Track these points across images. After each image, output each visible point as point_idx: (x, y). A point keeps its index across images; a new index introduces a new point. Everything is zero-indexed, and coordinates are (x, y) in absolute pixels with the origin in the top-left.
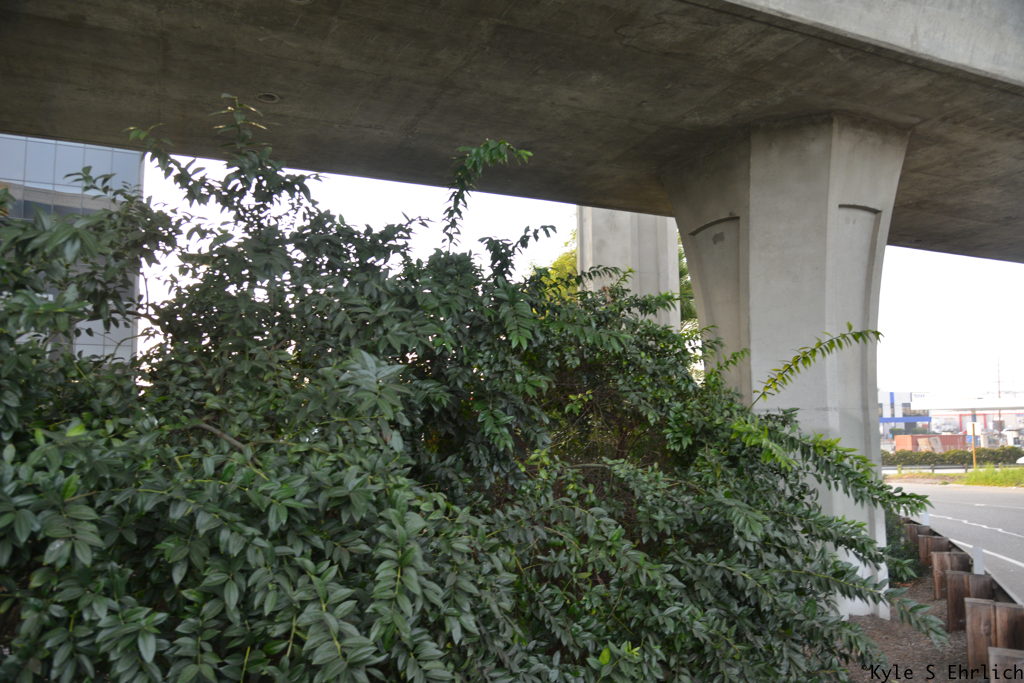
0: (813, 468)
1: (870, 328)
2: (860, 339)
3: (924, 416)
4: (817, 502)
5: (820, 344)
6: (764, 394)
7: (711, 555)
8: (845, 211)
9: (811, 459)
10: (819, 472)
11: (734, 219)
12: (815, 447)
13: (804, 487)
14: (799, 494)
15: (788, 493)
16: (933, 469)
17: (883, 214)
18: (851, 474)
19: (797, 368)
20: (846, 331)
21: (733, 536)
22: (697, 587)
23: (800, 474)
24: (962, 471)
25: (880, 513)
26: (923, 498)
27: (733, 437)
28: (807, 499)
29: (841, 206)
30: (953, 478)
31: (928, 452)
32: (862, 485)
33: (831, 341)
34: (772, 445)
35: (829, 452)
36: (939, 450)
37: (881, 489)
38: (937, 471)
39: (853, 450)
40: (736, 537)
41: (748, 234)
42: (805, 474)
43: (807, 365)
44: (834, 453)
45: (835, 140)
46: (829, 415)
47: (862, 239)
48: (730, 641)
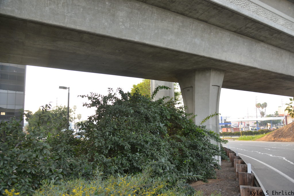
0: (209, 136)
3: (230, 123)
4: (210, 142)
6: (201, 124)
7: (194, 150)
8: (213, 86)
11: (192, 87)
12: (210, 133)
13: (208, 139)
14: (207, 141)
16: (231, 136)
17: (220, 87)
18: (215, 137)
19: (207, 119)
20: (215, 113)
24: (238, 137)
26: (227, 141)
30: (236, 139)
31: (230, 132)
32: (217, 139)
36: (233, 132)
37: (220, 139)
38: (232, 137)
39: (216, 133)
40: (198, 147)
41: (195, 91)
44: (213, 134)
45: (211, 73)
46: (210, 126)
47: (216, 92)
48: (198, 163)
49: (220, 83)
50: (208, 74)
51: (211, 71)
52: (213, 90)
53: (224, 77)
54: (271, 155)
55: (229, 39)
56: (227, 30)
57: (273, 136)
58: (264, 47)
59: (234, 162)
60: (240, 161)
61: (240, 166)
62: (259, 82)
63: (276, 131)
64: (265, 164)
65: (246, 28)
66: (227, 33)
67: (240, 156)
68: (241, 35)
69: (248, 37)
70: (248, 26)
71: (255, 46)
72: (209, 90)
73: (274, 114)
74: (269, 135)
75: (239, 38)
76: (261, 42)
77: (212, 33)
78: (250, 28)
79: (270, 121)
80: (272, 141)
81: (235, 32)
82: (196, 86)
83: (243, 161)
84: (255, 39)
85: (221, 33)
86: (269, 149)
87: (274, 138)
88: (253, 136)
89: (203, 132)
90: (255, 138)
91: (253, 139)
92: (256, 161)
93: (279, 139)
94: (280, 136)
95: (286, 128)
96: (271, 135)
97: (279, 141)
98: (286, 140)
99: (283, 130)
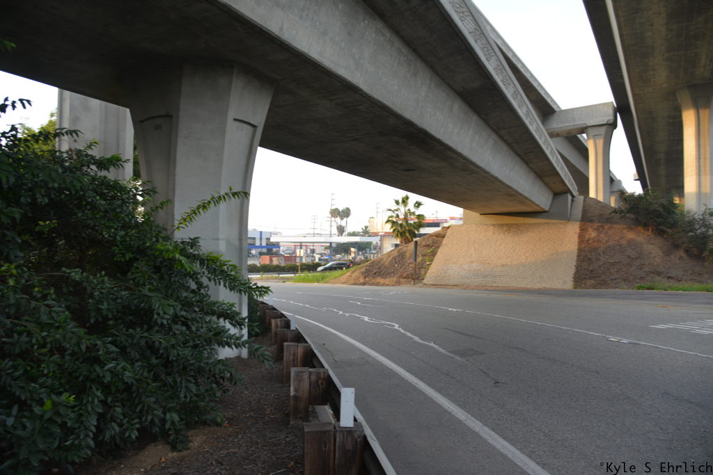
0: (206, 272)
2: (236, 196)
3: (277, 245)
4: (208, 293)
5: (213, 198)
6: (178, 228)
7: (139, 329)
8: (237, 123)
9: (205, 267)
10: (210, 275)
11: (169, 116)
12: (208, 260)
16: (279, 274)
17: (258, 128)
18: (228, 275)
19: (199, 212)
20: (228, 191)
21: (153, 316)
22: (128, 350)
23: (199, 276)
24: (293, 275)
25: (245, 298)
26: (267, 288)
27: (157, 254)
28: (202, 291)
29: (235, 120)
30: (288, 279)
31: (277, 265)
32: (235, 284)
33: (220, 197)
34: (184, 260)
35: (216, 263)
36: (283, 264)
37: (245, 284)
38: (280, 275)
39: (230, 261)
40: (156, 316)
41: (177, 128)
42: (201, 277)
43: (205, 210)
44: (218, 263)
45: (234, 79)
46: (217, 240)
47: (246, 143)
48: (149, 381)
50: (223, 81)
51: (235, 71)
54: (366, 319)
57: (362, 273)
62: (355, 140)
63: (367, 263)
64: (357, 344)
67: (300, 330)
72: (223, 132)
74: (355, 273)
79: (354, 245)
80: (360, 284)
82: (181, 114)
86: (359, 303)
87: (365, 278)
90: (327, 276)
91: (322, 280)
92: (335, 334)
93: (373, 281)
94: (375, 274)
95: (387, 259)
96: (358, 271)
97: (373, 284)
98: (387, 283)
99: (382, 262)
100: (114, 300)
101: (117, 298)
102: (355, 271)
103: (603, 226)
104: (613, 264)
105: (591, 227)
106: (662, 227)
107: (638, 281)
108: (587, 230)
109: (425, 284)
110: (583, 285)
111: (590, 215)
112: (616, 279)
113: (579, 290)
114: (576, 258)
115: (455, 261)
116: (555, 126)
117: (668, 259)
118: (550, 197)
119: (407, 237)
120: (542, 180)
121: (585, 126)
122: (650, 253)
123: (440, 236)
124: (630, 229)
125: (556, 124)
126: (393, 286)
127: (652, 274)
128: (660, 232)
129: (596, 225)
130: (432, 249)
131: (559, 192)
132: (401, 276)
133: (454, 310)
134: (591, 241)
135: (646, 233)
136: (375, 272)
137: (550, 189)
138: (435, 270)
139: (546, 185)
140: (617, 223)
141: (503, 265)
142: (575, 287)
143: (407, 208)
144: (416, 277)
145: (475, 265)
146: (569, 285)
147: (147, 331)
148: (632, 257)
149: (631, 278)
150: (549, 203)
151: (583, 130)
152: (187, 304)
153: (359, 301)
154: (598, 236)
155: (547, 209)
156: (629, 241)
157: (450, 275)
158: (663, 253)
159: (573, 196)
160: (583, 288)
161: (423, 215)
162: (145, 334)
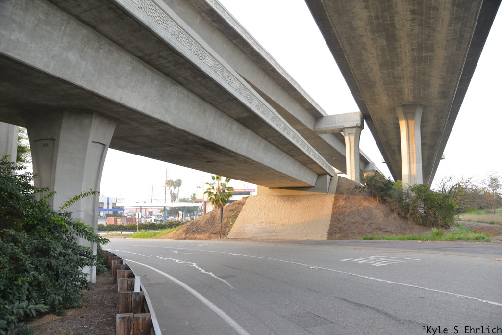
0: (76, 231)
1: (97, 191)
2: (94, 194)
3: (122, 209)
4: (77, 241)
5: (82, 194)
6: (62, 208)
7: (44, 258)
8: (94, 144)
9: (76, 228)
10: (77, 233)
11: (53, 139)
12: (77, 225)
13: (72, 237)
14: (71, 240)
15: (67, 239)
16: (121, 232)
17: (106, 146)
18: (87, 233)
19: (74, 201)
20: (90, 191)
21: (50, 252)
24: (133, 233)
25: (95, 245)
26: (108, 240)
27: (52, 222)
28: (73, 241)
29: (93, 142)
30: (128, 236)
31: (120, 225)
32: (91, 237)
33: (85, 194)
34: (65, 224)
35: (81, 226)
36: (125, 224)
37: (96, 237)
38: (123, 233)
40: (52, 252)
41: (58, 146)
42: (73, 233)
43: (77, 200)
44: (83, 227)
45: (93, 120)
46: (80, 213)
47: (99, 154)
48: (49, 281)
49: (108, 140)
50: (86, 121)
51: (94, 116)
52: (93, 150)
53: (115, 131)
54: (177, 261)
55: (131, 68)
56: (129, 51)
57: (184, 231)
58: (183, 93)
59: (117, 276)
60: (126, 273)
61: (126, 282)
62: (170, 146)
63: (189, 223)
64: (166, 275)
65: (160, 57)
66: (128, 58)
67: (128, 265)
68: (151, 67)
69: (161, 71)
70: (161, 54)
71: (169, 89)
72: (85, 149)
73: (190, 197)
74: (179, 230)
75: (147, 70)
76: (179, 85)
77: (102, 51)
78: (165, 59)
79: (182, 209)
80: (183, 239)
81: (141, 58)
82: (61, 139)
83: (133, 273)
84: (171, 78)
85: (118, 54)
86: (176, 252)
87: (186, 234)
88: (156, 232)
89: (63, 223)
90: (158, 234)
91: (154, 236)
92: (154, 271)
93: (192, 236)
94: (193, 231)
95: (203, 220)
96: (181, 230)
97: (192, 239)
98: (202, 238)
99: (198, 223)
100: (31, 244)
101: (32, 243)
102: (179, 229)
103: (348, 197)
104: (353, 223)
105: (342, 197)
106: (385, 198)
107: (367, 234)
108: (339, 199)
109: (229, 239)
110: (333, 238)
111: (341, 189)
112: (354, 233)
113: (331, 241)
114: (330, 219)
115: (250, 221)
116: (324, 127)
117: (387, 219)
118: (315, 177)
119: (220, 204)
120: (307, 167)
121: (342, 127)
122: (376, 215)
123: (241, 204)
124: (366, 199)
125: (323, 125)
126: (206, 240)
127: (376, 230)
128: (384, 201)
129: (345, 196)
130: (235, 213)
131: (321, 174)
132: (212, 233)
133: (236, 255)
134: (341, 207)
135: (375, 202)
136: (193, 230)
137: (314, 171)
138: (236, 228)
139: (311, 169)
140: (358, 195)
141: (283, 225)
142: (329, 238)
143: (220, 183)
144: (222, 233)
145: (263, 224)
146: (325, 237)
147: (48, 258)
148: (365, 218)
149: (364, 232)
150: (315, 181)
151: (342, 129)
152: (66, 247)
153: (176, 250)
154: (345, 204)
155: (313, 185)
156: (364, 208)
157: (246, 232)
158: (384, 215)
159: (332, 176)
160: (334, 239)
161: (232, 188)
162: (47, 260)
